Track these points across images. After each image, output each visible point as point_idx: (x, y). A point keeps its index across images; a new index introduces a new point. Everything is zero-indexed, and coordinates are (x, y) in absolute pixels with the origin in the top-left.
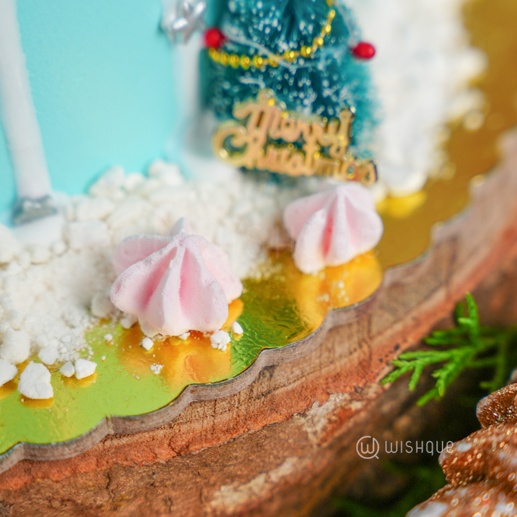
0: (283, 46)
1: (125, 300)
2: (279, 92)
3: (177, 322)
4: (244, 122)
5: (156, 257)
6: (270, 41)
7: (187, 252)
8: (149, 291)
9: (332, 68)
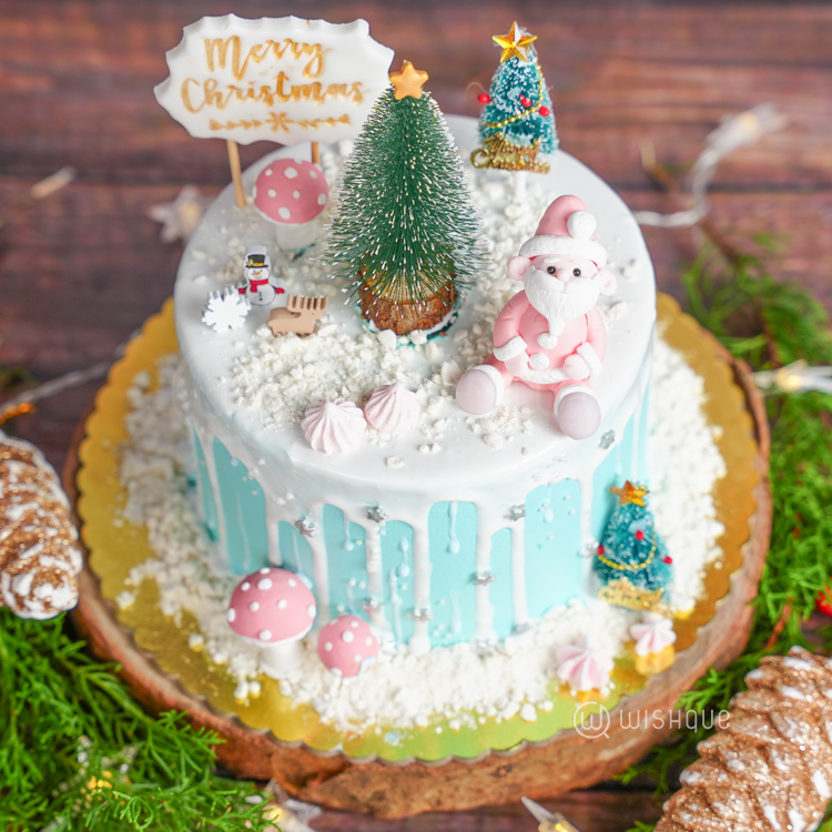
1: (564, 675)
2: (630, 579)
3: (587, 684)
4: (614, 588)
5: (578, 658)
8: (576, 670)
9: (653, 570)
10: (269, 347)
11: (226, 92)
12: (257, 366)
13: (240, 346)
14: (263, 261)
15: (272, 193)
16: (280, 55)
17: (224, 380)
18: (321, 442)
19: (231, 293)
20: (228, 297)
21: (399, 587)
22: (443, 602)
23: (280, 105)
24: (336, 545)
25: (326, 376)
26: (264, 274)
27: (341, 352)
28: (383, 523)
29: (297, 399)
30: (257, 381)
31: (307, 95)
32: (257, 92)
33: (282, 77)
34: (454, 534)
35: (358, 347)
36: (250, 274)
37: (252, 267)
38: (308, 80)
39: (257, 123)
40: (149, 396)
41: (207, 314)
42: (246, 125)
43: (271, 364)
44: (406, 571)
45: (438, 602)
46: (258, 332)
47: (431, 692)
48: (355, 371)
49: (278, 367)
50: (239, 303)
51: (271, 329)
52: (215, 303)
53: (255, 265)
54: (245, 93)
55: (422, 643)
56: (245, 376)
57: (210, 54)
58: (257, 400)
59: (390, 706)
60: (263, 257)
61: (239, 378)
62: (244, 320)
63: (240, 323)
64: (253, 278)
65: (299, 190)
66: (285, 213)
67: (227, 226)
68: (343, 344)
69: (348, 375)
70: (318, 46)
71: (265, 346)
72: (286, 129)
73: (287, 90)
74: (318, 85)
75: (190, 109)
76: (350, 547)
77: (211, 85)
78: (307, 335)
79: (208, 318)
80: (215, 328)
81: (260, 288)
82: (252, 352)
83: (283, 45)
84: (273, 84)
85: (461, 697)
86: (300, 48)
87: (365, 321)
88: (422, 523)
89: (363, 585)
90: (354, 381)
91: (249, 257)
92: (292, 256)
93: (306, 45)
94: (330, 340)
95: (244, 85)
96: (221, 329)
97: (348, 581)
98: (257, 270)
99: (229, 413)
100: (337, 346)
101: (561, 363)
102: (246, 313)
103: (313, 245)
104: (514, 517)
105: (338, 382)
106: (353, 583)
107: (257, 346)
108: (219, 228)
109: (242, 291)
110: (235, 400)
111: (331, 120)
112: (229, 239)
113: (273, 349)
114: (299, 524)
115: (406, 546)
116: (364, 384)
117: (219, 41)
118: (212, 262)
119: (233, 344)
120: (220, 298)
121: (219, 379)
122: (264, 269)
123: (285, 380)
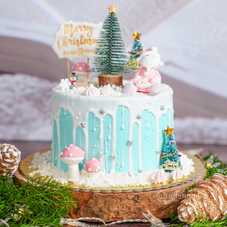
0: (170, 154)
1: (153, 178)
2: (170, 159)
3: (160, 181)
4: (165, 164)
5: (157, 173)
6: (169, 153)
7: (160, 172)
8: (156, 177)
11: (68, 41)
16: (81, 30)
18: (89, 92)
20: (66, 79)
21: (108, 146)
22: (119, 152)
23: (81, 46)
24: (91, 131)
26: (75, 79)
28: (104, 115)
31: (87, 43)
32: (76, 42)
33: (82, 37)
34: (123, 122)
37: (72, 76)
38: (88, 38)
39: (75, 53)
41: (60, 83)
42: (72, 53)
44: (110, 138)
45: (118, 153)
47: (116, 181)
50: (68, 82)
52: (62, 81)
53: (73, 76)
54: (73, 42)
55: (113, 171)
57: (65, 29)
59: (104, 183)
60: (75, 73)
64: (72, 80)
70: (91, 27)
72: (82, 54)
73: (83, 41)
74: (90, 39)
75: (59, 48)
76: (95, 129)
77: (65, 39)
79: (60, 85)
83: (82, 27)
84: (79, 39)
85: (124, 182)
86: (86, 28)
88: (114, 115)
89: (98, 146)
93: (88, 27)
95: (72, 39)
96: (63, 89)
97: (94, 147)
98: (73, 77)
101: (150, 81)
104: (138, 118)
106: (95, 146)
111: (93, 51)
114: (82, 124)
115: (110, 126)
117: (67, 25)
122: (75, 77)
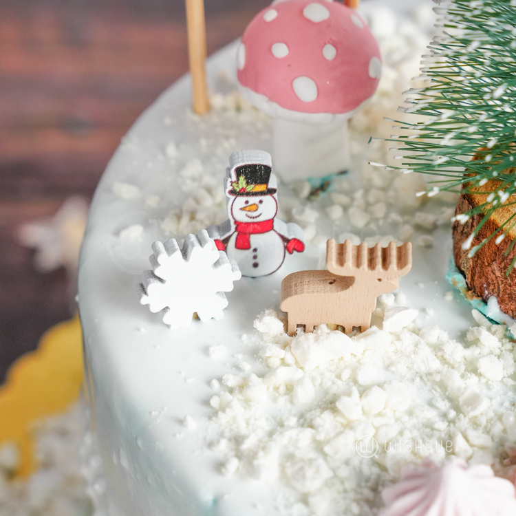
10: (282, 353)
12: (260, 391)
13: (220, 354)
14: (266, 181)
15: (281, 51)
17: (193, 424)
19: (201, 242)
20: (196, 251)
25: (410, 413)
26: (267, 208)
27: (436, 365)
29: (356, 462)
30: (265, 425)
35: (468, 353)
36: (238, 210)
37: (242, 193)
40: (17, 484)
41: (153, 287)
43: (290, 389)
46: (257, 324)
48: (474, 401)
49: (306, 395)
50: (217, 264)
51: (284, 318)
52: (169, 264)
53: (250, 188)
56: (237, 415)
58: (269, 464)
60: (267, 170)
61: (224, 418)
62: (225, 303)
63: (216, 308)
64: (242, 217)
65: (335, 45)
66: (306, 89)
67: (178, 145)
68: (437, 348)
69: (457, 409)
71: (275, 353)
78: (359, 329)
79: (155, 297)
80: (167, 318)
81: (255, 240)
82: (247, 366)
87: (475, 301)
90: (475, 424)
91: (239, 171)
92: (306, 191)
94: (409, 339)
96: (178, 319)
98: (253, 200)
99: (207, 496)
100: (426, 352)
102: (230, 288)
103: (343, 173)
105: (442, 426)
107: (255, 353)
108: (163, 149)
109: (222, 245)
110: (219, 466)
112: (182, 165)
113: (290, 359)
116: (497, 429)
118: (153, 202)
119: (206, 350)
120: (178, 253)
121: (181, 422)
122: (267, 199)
123: (326, 421)
